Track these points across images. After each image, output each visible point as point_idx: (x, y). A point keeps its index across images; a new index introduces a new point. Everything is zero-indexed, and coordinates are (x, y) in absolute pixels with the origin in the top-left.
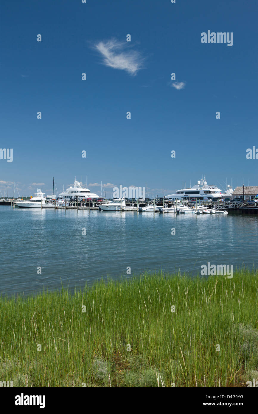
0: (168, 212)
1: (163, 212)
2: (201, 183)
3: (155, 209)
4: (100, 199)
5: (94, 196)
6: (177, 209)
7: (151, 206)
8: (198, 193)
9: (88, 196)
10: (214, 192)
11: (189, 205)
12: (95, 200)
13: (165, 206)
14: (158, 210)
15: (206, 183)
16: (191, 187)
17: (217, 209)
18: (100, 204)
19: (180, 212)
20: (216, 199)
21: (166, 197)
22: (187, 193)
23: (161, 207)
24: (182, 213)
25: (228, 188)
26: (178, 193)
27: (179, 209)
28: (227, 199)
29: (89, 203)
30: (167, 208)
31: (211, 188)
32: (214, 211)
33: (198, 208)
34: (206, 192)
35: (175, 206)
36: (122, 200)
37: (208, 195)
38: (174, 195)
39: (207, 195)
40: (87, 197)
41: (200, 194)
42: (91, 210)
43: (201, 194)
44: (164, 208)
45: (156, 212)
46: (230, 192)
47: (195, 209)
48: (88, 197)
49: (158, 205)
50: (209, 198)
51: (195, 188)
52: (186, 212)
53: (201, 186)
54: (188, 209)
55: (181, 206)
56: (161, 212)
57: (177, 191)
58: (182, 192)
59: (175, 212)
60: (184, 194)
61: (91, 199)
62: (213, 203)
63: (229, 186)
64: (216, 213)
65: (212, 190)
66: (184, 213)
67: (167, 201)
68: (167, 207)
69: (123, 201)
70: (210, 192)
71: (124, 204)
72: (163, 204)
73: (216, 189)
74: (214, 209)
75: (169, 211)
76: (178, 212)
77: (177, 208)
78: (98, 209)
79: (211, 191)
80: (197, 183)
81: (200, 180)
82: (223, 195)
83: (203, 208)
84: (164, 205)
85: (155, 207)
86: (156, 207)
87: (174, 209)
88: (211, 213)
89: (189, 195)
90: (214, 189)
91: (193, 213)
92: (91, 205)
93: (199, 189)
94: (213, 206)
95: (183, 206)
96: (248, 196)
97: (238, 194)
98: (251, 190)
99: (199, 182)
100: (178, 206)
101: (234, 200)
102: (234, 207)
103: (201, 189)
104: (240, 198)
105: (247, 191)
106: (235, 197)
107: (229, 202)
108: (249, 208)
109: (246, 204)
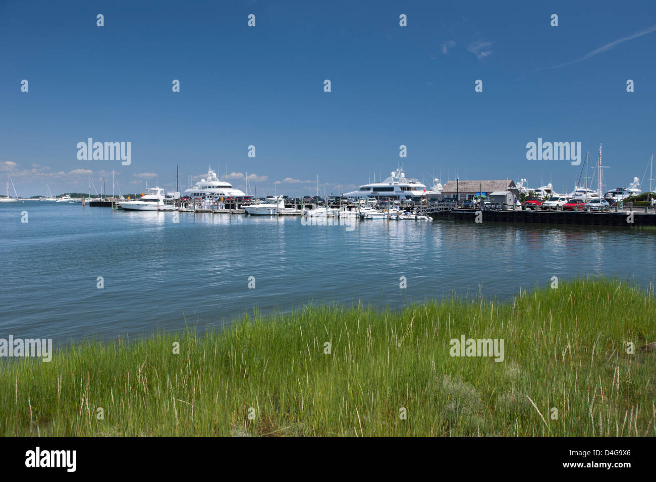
2: (396, 176)
3: (328, 213)
4: (246, 198)
5: (237, 193)
6: (361, 213)
7: (322, 208)
8: (391, 189)
9: (229, 193)
10: (415, 189)
11: (377, 208)
12: (240, 199)
13: (342, 209)
14: (333, 214)
15: (403, 174)
16: (382, 182)
17: (418, 213)
18: (246, 205)
19: (365, 217)
20: (417, 199)
21: (345, 195)
22: (376, 189)
23: (337, 211)
24: (368, 219)
25: (436, 183)
26: (362, 189)
27: (364, 213)
28: (433, 198)
29: (230, 204)
30: (347, 212)
31: (410, 183)
33: (391, 211)
34: (403, 188)
35: (357, 209)
36: (280, 199)
37: (406, 192)
38: (356, 193)
40: (227, 195)
41: (394, 192)
42: (232, 213)
43: (395, 192)
44: (342, 211)
46: (438, 189)
47: (387, 213)
48: (228, 195)
49: (333, 207)
50: (408, 197)
51: (386, 182)
52: (374, 217)
53: (395, 180)
54: (376, 213)
55: (366, 208)
57: (361, 187)
58: (369, 189)
59: (358, 218)
60: (371, 191)
61: (233, 197)
62: (413, 204)
63: (436, 180)
65: (411, 185)
66: (371, 219)
67: (346, 201)
68: (346, 210)
69: (280, 201)
70: (409, 189)
71: (282, 205)
72: (341, 205)
73: (418, 185)
74: (414, 213)
75: (349, 216)
76: (362, 218)
77: (361, 211)
78: (243, 213)
79: (410, 187)
80: (390, 176)
81: (395, 170)
82: (428, 192)
83: (399, 211)
84: (341, 207)
85: (328, 210)
86: (330, 209)
87: (355, 212)
89: (378, 192)
90: (414, 183)
91: (384, 219)
92: (233, 207)
93: (393, 184)
94: (412, 209)
95: (369, 208)
96: (464, 194)
97: (449, 191)
98: (468, 186)
99: (393, 174)
100: (362, 208)
101: (443, 201)
102: (444, 210)
103: (396, 184)
104: (452, 197)
105: (463, 187)
106: (446, 196)
107: (436, 203)
108: (464, 212)
109: (461, 205)
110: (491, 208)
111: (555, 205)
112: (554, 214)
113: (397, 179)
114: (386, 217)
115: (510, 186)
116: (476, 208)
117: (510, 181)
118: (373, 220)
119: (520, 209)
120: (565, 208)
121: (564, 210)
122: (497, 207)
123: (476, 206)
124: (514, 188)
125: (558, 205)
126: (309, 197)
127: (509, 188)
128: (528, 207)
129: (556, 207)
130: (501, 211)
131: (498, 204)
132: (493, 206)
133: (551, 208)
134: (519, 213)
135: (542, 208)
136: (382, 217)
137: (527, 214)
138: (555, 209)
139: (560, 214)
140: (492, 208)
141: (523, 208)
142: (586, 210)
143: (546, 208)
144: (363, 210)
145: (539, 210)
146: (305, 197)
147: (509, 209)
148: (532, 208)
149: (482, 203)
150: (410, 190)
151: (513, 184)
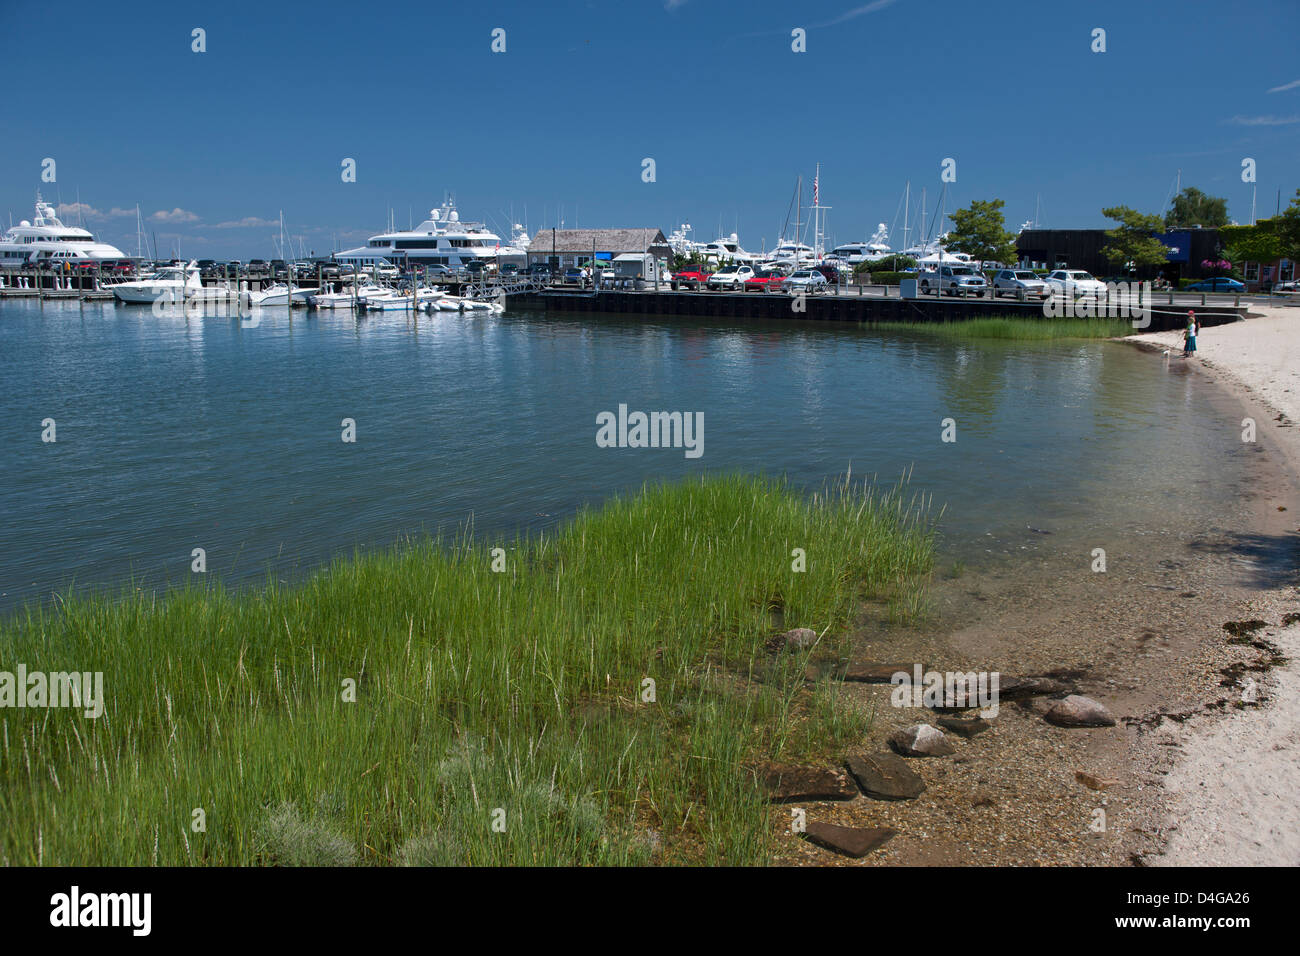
0: (332, 308)
1: (318, 306)
2: (441, 217)
3: (293, 298)
4: (123, 263)
5: (107, 252)
6: (359, 299)
7: (280, 288)
8: (432, 244)
9: (87, 252)
10: (479, 244)
11: (394, 285)
12: (108, 265)
13: (324, 288)
14: (302, 300)
15: (455, 215)
16: (414, 228)
17: (476, 295)
18: (115, 282)
19: (368, 307)
20: (476, 265)
21: (338, 255)
22: (401, 244)
23: (312, 293)
24: (374, 310)
25: (518, 233)
26: (375, 244)
27: (365, 298)
28: (508, 265)
29: (84, 276)
30: (333, 295)
31: (469, 232)
32: (468, 304)
33: (420, 294)
34: (455, 243)
35: (353, 289)
36: (190, 268)
37: (462, 250)
38: (362, 251)
39: (459, 252)
40: (82, 256)
41: (437, 249)
42: (88, 300)
43: (441, 250)
44: (323, 293)
45: (295, 306)
46: (522, 245)
47: (411, 297)
48: (86, 256)
49: (302, 285)
50: (465, 260)
51: (423, 230)
52: (386, 307)
53: (440, 226)
54: (389, 298)
55: (370, 287)
56: (311, 307)
57: (371, 239)
58: (387, 243)
59: (355, 307)
60: (393, 248)
61: (94, 262)
62: (470, 277)
63: (518, 226)
64: (475, 309)
65: (471, 236)
66: (381, 310)
67: (335, 270)
68: (332, 291)
69: (191, 272)
70: (467, 243)
71: (195, 282)
72: (321, 280)
73: (486, 235)
74: (469, 296)
75: (337, 305)
76: (361, 309)
77: (360, 295)
78: (110, 299)
79: (470, 241)
80: (429, 217)
81: (439, 206)
82: (503, 252)
83: (435, 293)
84: (321, 285)
85: (293, 292)
86: (296, 290)
87: (350, 296)
88: (462, 309)
89: (407, 250)
90: (477, 232)
91: (407, 309)
92: (89, 284)
93: (434, 235)
94: (464, 288)
95: (376, 287)
96: (569, 255)
97: (542, 249)
98: (577, 241)
99: (435, 213)
100: (362, 288)
101: (529, 271)
102: (524, 291)
103: (440, 233)
104: (547, 262)
105: (567, 242)
106: (535, 260)
107: (514, 274)
108: (564, 295)
109: (560, 279)
110: (613, 285)
111: (732, 281)
112: (728, 297)
113: (443, 224)
114: (410, 305)
115: (656, 241)
116: (586, 287)
117: (655, 232)
118: (385, 313)
119: (667, 288)
120: (749, 286)
121: (747, 291)
122: (626, 284)
123: (587, 282)
124: (664, 245)
125: (736, 280)
126: (260, 262)
127: (654, 245)
128: (682, 284)
129: (733, 284)
130: (633, 291)
131: (627, 279)
132: (617, 282)
133: (725, 286)
134: (666, 297)
135: (707, 285)
136: (404, 306)
137: (681, 297)
138: (732, 288)
139: (739, 299)
140: (617, 287)
141: (674, 286)
142: (785, 291)
143: (715, 286)
144: (363, 292)
145: (703, 290)
146: (253, 262)
147: (650, 288)
148: (691, 287)
149: (597, 276)
150: (470, 246)
151: (661, 237)
